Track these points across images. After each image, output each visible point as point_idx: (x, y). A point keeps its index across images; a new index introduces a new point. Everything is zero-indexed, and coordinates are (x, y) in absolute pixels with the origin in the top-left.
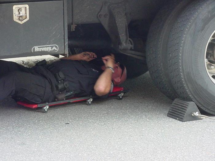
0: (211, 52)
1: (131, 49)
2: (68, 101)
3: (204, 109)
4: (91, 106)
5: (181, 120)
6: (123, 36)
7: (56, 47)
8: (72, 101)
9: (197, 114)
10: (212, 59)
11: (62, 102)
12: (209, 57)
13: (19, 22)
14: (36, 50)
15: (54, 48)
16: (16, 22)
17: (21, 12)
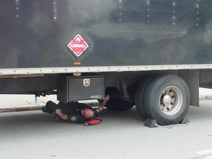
1: (128, 98)
5: (150, 127)
6: (125, 93)
9: (156, 125)
10: (162, 103)
13: (86, 86)
14: (92, 98)
15: (99, 97)
16: (84, 86)
17: (86, 82)
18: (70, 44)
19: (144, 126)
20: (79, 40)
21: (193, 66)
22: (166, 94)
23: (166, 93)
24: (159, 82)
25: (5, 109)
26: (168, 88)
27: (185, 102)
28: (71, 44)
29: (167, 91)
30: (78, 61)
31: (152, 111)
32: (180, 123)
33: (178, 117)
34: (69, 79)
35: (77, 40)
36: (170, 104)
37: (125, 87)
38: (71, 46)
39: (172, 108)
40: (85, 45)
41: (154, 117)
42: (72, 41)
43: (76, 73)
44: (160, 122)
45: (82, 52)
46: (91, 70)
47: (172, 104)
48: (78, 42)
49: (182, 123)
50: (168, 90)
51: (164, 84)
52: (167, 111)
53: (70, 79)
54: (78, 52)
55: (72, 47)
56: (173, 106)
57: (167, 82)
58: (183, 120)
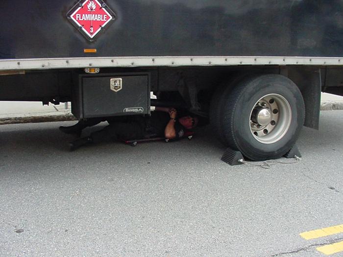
0: (254, 115)
2: (151, 139)
3: (247, 156)
4: (168, 144)
5: (230, 164)
7: (142, 109)
8: (153, 139)
9: (241, 160)
10: (255, 121)
11: (147, 140)
12: (253, 119)
13: (115, 90)
14: (126, 111)
15: (140, 110)
16: (112, 91)
17: (116, 83)
18: (75, 15)
19: (222, 160)
20: (94, 7)
21: (312, 60)
22: (264, 106)
23: (263, 104)
24: (251, 86)
25: (16, 119)
26: (268, 96)
27: (295, 122)
28: (77, 15)
29: (265, 101)
30: (92, 45)
31: (235, 136)
32: (285, 156)
33: (281, 146)
34: (83, 77)
35: (89, 6)
36: (270, 124)
37: (193, 92)
38: (77, 17)
39: (273, 130)
40: (105, 16)
41: (238, 147)
42: (80, 8)
43: (90, 68)
44: (249, 156)
45: (100, 29)
46: (118, 63)
47: (273, 123)
48: (92, 9)
49: (288, 157)
50: (267, 100)
51: (259, 90)
52: (265, 135)
53: (84, 79)
54: (92, 29)
55: (80, 19)
56: (274, 128)
57: (265, 87)
58: (289, 151)
